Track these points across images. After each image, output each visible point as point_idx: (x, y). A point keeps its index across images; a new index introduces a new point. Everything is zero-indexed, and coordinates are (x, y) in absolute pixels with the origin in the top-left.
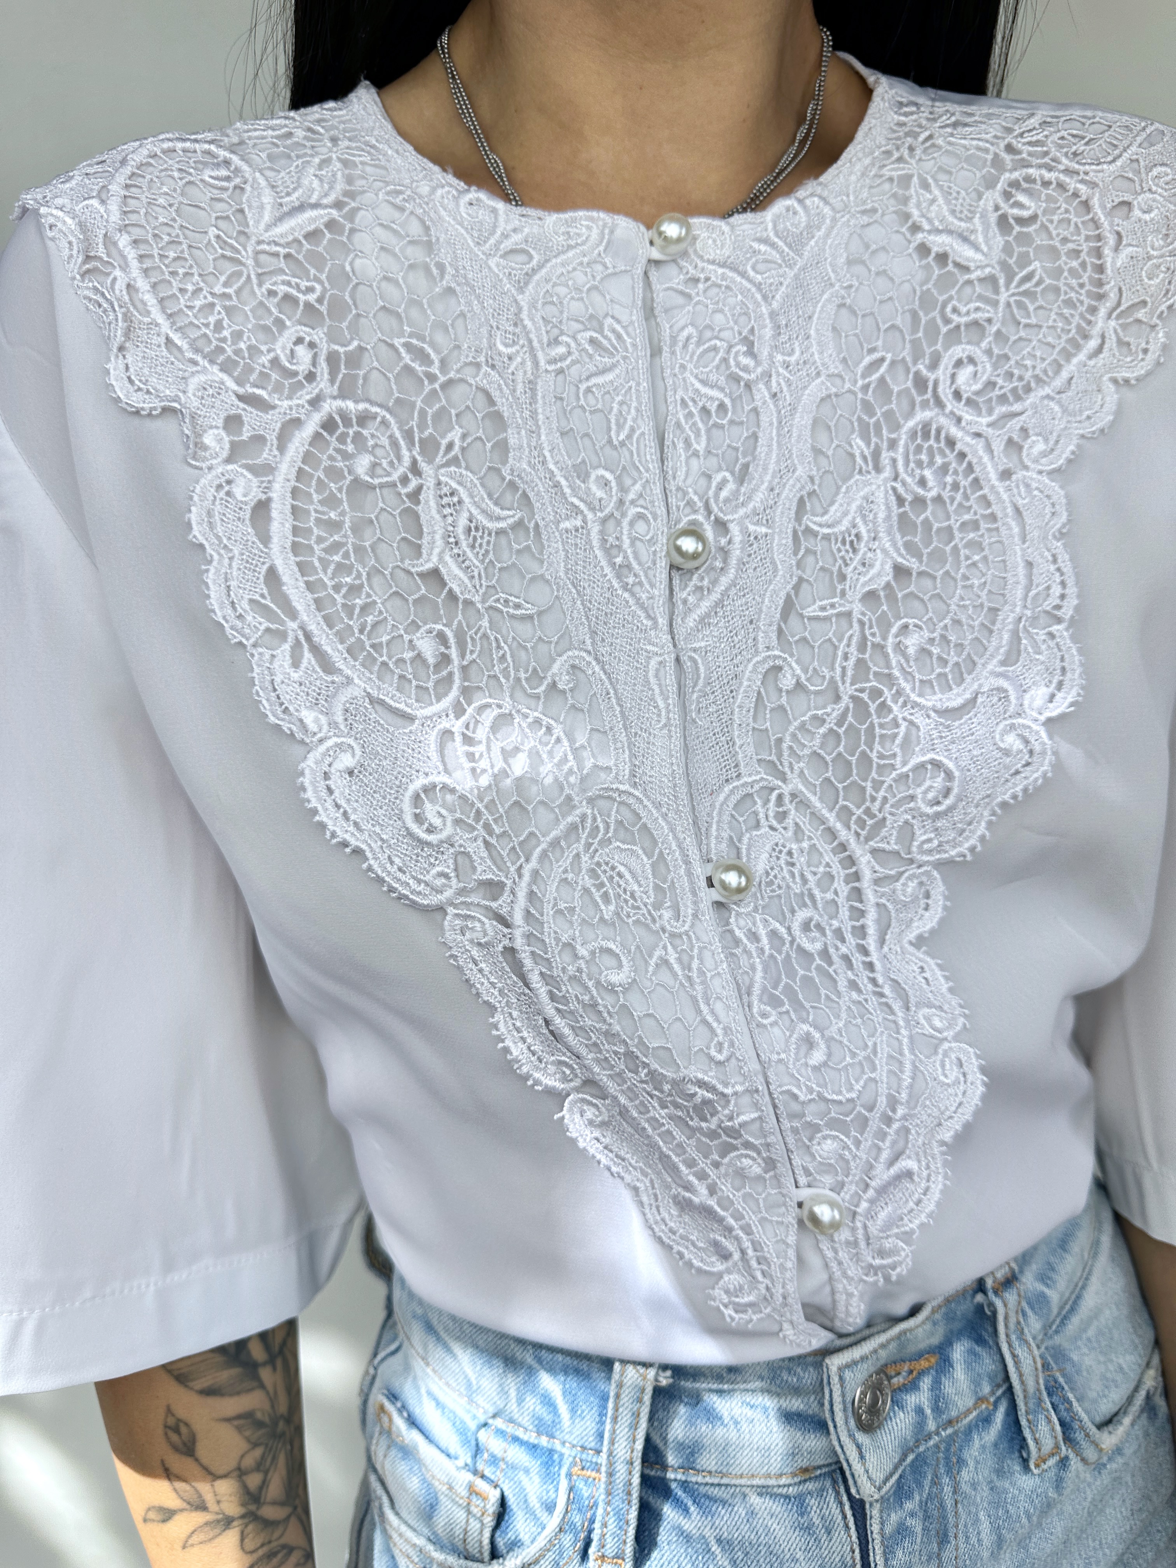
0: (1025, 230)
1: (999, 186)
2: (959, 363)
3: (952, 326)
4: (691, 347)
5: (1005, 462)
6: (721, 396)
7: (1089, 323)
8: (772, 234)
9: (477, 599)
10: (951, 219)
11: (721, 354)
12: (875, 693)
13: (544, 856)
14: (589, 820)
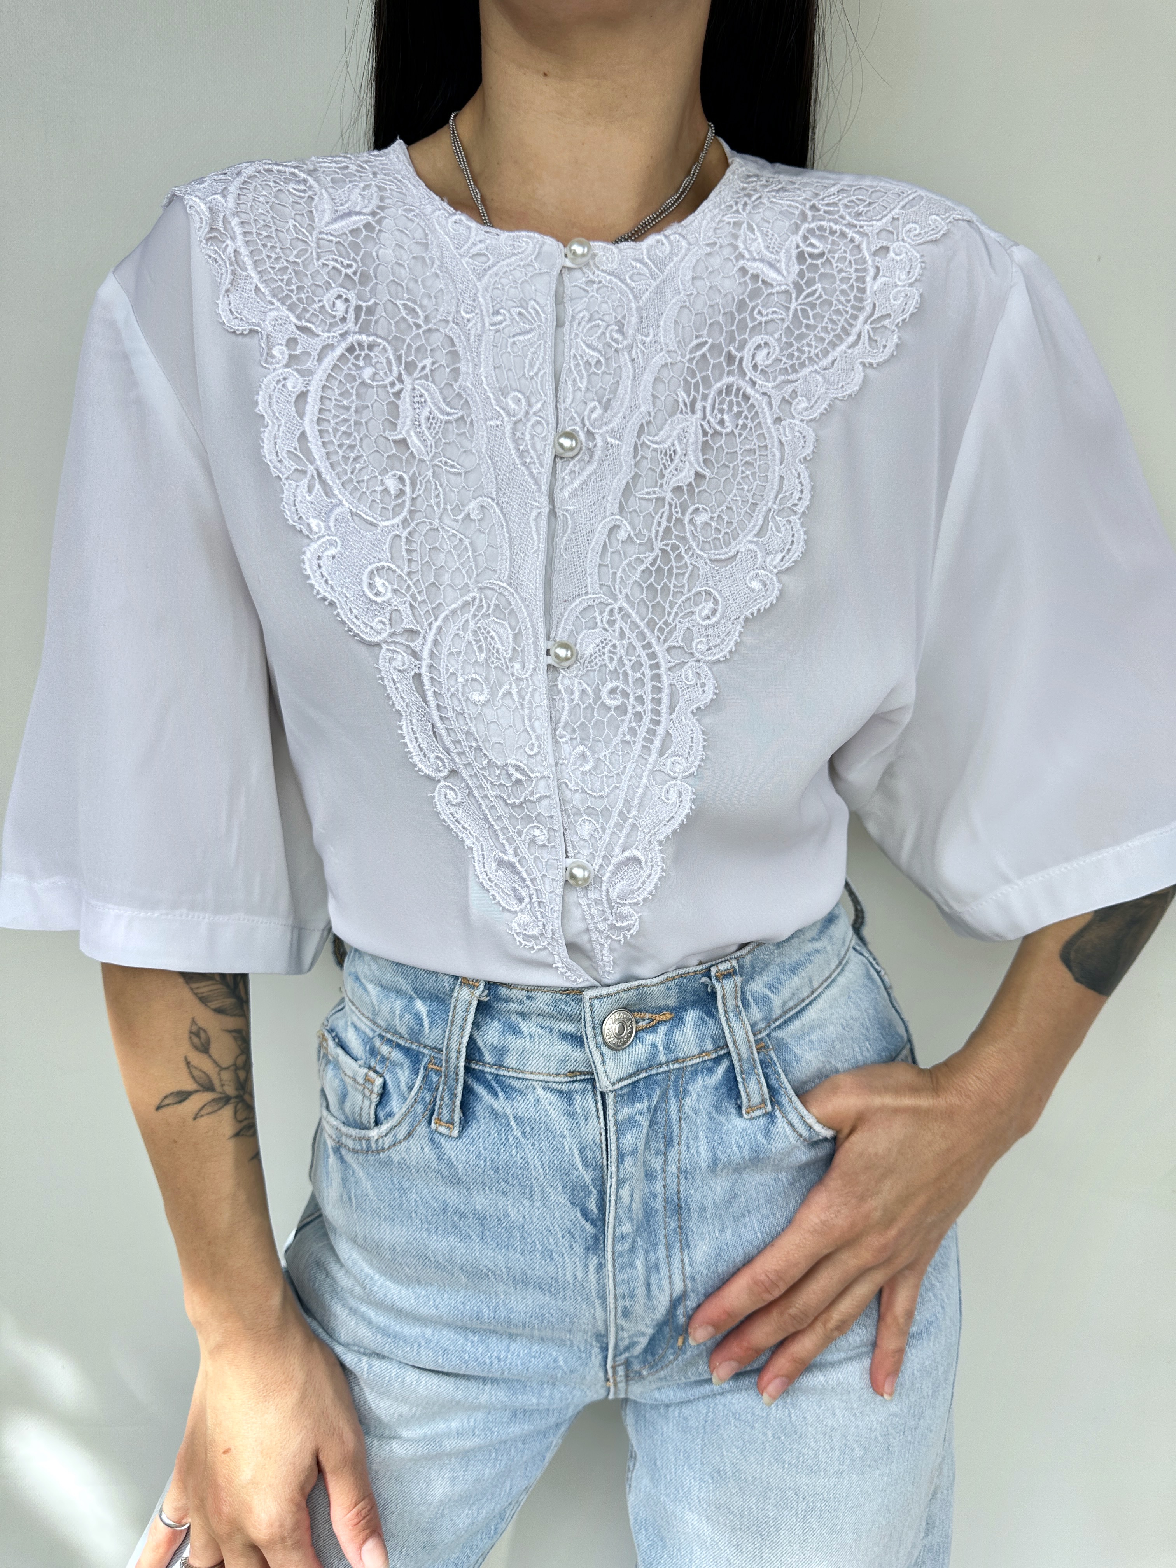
0: (815, 262)
1: (801, 233)
2: (759, 347)
3: (756, 323)
4: (583, 323)
5: (778, 413)
6: (599, 355)
7: (851, 325)
8: (645, 257)
9: (427, 459)
10: (765, 251)
11: (602, 330)
12: (675, 548)
13: (446, 618)
14: (477, 601)
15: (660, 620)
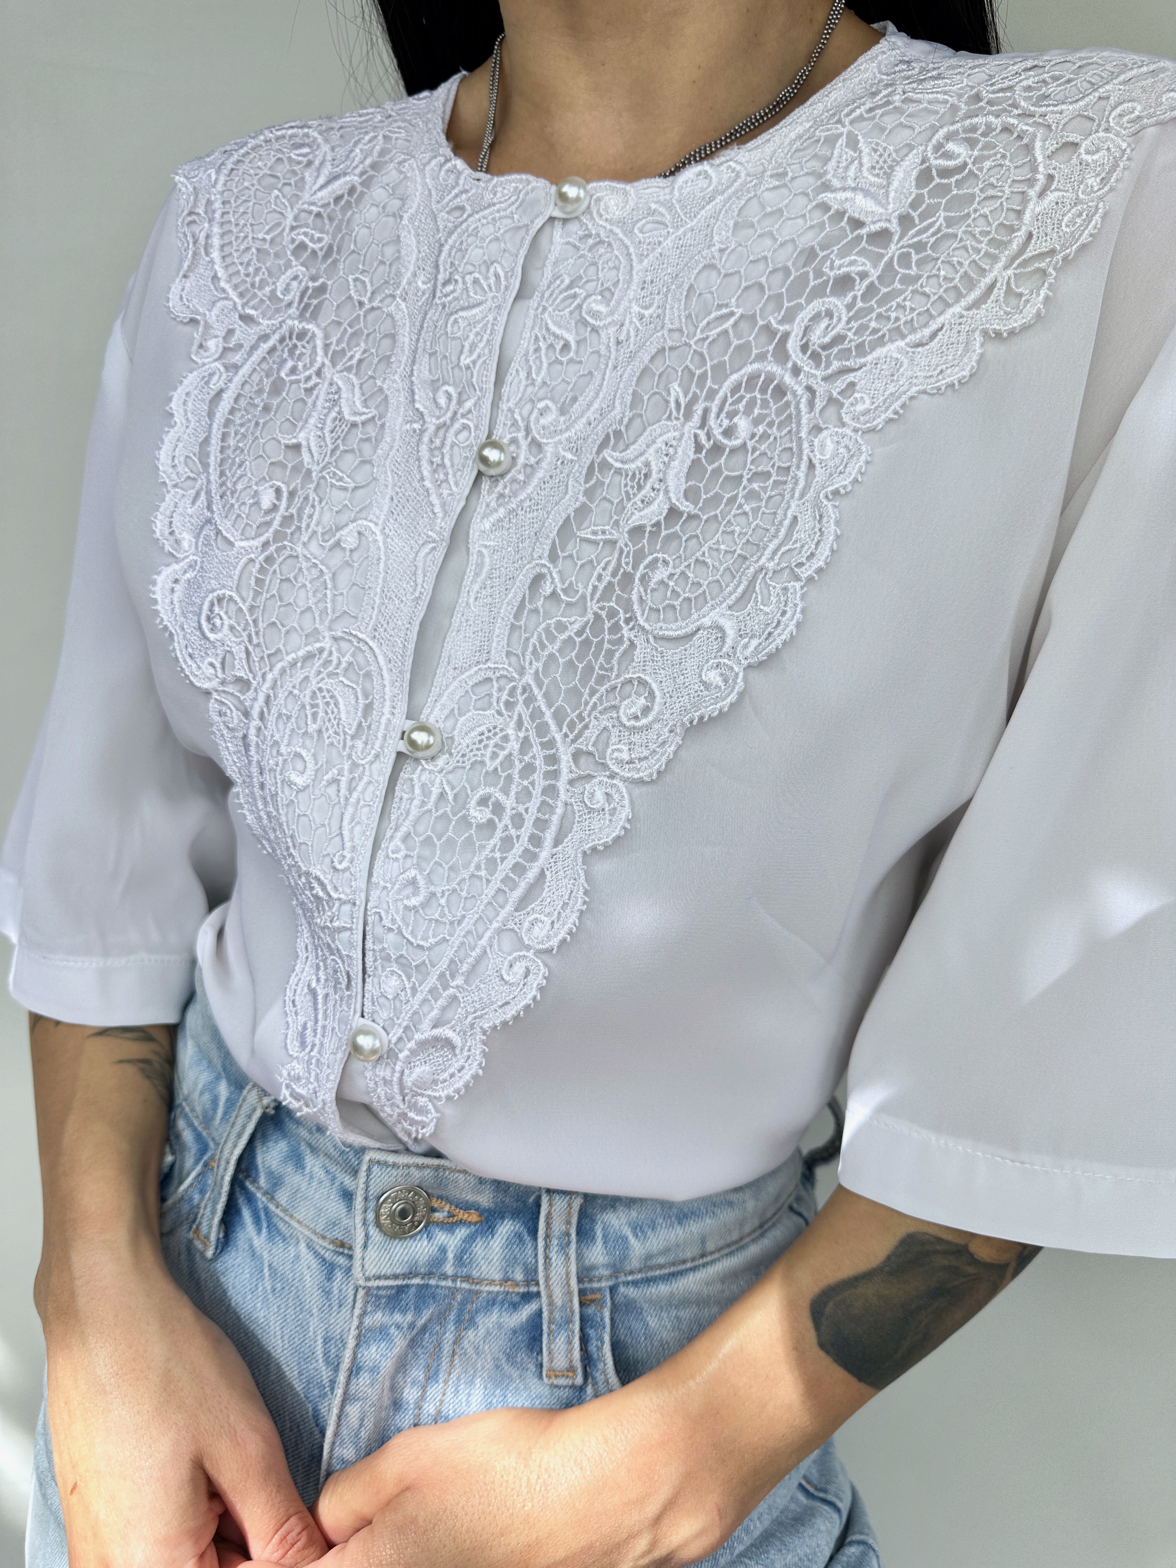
2: (817, 316)
3: (821, 280)
4: (557, 293)
6: (568, 337)
7: (982, 272)
9: (315, 469)
11: (578, 301)
12: (612, 613)
13: (283, 671)
14: (325, 655)
15: (574, 712)
